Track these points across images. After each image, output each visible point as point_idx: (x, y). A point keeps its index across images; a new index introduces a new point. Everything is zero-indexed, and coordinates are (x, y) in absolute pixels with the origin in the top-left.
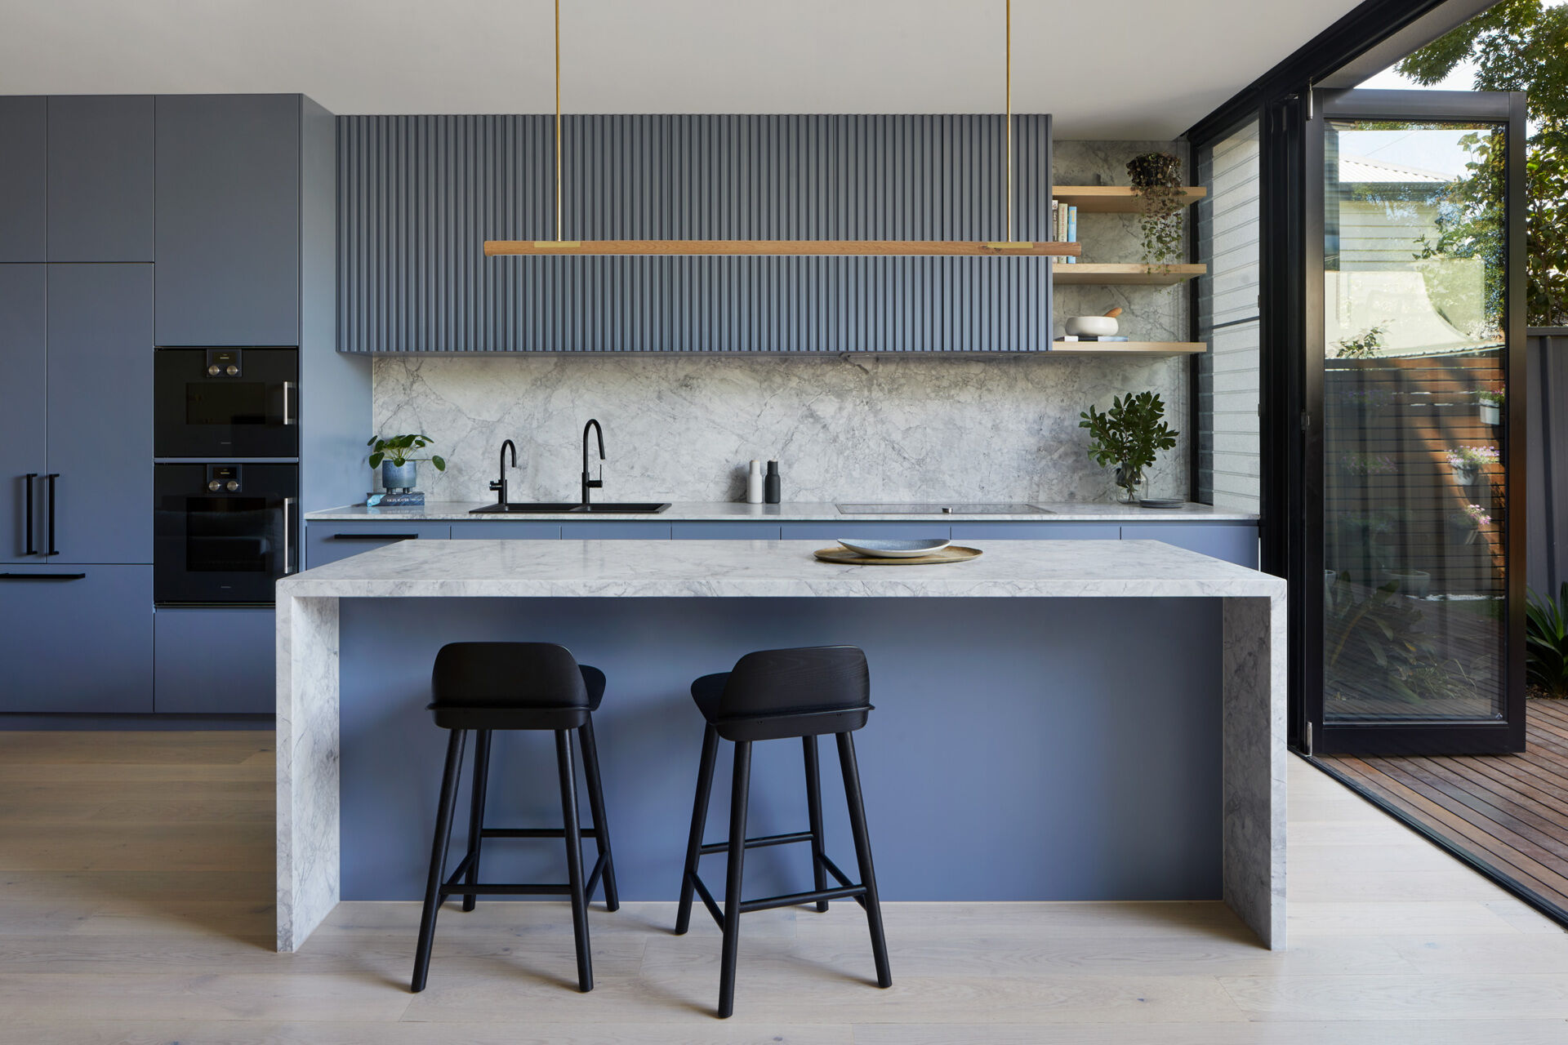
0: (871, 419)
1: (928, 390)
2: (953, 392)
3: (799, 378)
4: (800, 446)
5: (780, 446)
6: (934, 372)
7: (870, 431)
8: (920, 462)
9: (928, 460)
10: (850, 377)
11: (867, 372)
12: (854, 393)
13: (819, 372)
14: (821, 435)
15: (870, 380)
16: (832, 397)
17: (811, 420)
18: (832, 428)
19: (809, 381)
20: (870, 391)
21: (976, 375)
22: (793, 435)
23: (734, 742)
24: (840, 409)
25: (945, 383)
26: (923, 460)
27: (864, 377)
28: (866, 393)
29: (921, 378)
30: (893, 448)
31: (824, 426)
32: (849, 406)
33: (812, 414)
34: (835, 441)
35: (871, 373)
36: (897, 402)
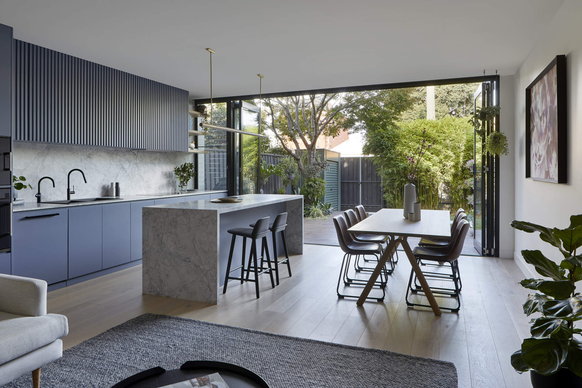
0: (137, 169)
1: (149, 161)
2: (154, 161)
3: (120, 156)
4: (120, 177)
5: (115, 178)
6: (150, 156)
7: (136, 173)
8: (147, 182)
9: (149, 181)
10: (132, 156)
11: (135, 155)
12: (133, 161)
13: (125, 154)
14: (125, 174)
15: (136, 157)
16: (127, 162)
17: (123, 169)
18: (128, 171)
19: (122, 157)
20: (136, 160)
21: (158, 157)
22: (118, 174)
24: (130, 166)
25: (152, 159)
26: (148, 181)
27: (135, 156)
28: (135, 161)
29: (147, 157)
30: (141, 178)
31: (126, 171)
32: (132, 165)
33: (123, 168)
34: (128, 176)
35: (137, 155)
36: (142, 164)
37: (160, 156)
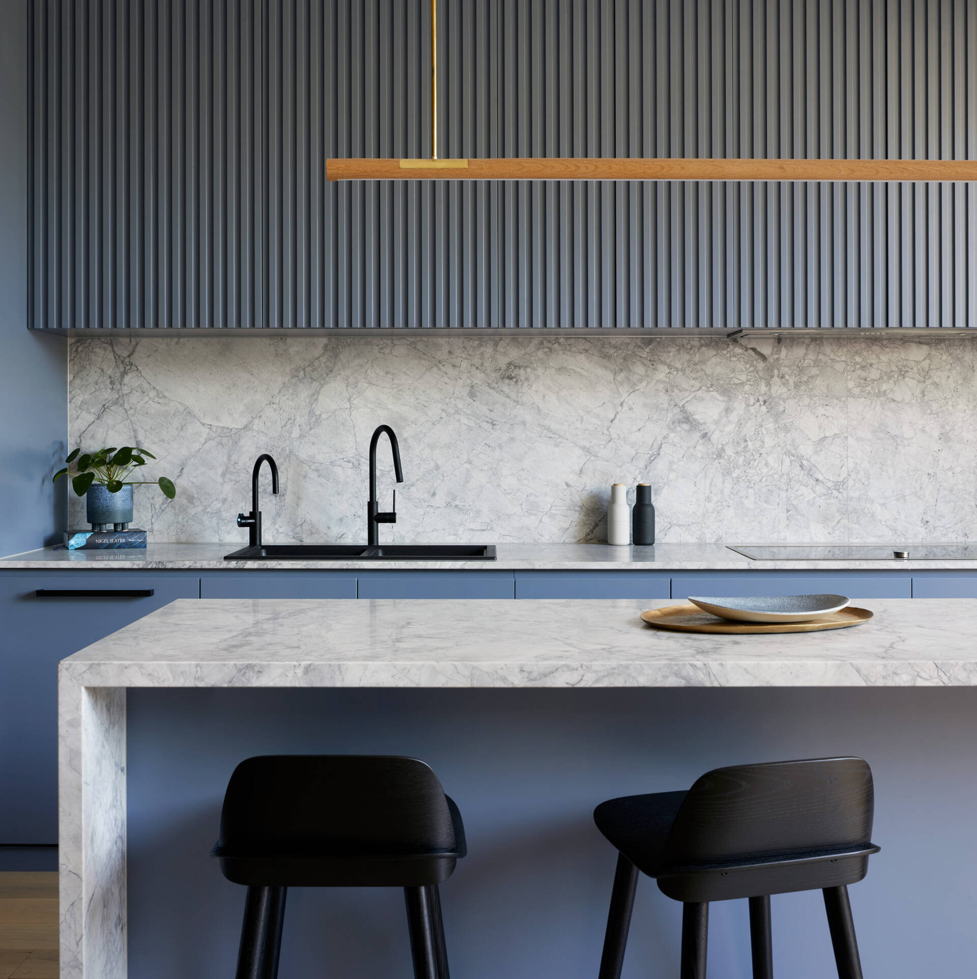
0: (771, 426)
1: (851, 384)
2: (884, 387)
3: (669, 366)
4: (671, 463)
5: (641, 464)
6: (858, 359)
7: (769, 442)
8: (839, 486)
9: (851, 482)
10: (740, 366)
11: (764, 358)
12: (747, 388)
13: (697, 358)
14: (699, 447)
15: (769, 370)
16: (715, 394)
17: (686, 426)
18: (715, 437)
19: (683, 370)
20: (768, 384)
21: (918, 362)
22: (660, 447)
23: (682, 903)
24: (727, 410)
25: (874, 374)
26: (843, 483)
27: (761, 365)
28: (763, 388)
29: (839, 367)
30: (802, 466)
31: (705, 435)
32: (739, 407)
33: (687, 418)
34: (719, 456)
35: (771, 360)
36: (806, 401)
37: (929, 356)
